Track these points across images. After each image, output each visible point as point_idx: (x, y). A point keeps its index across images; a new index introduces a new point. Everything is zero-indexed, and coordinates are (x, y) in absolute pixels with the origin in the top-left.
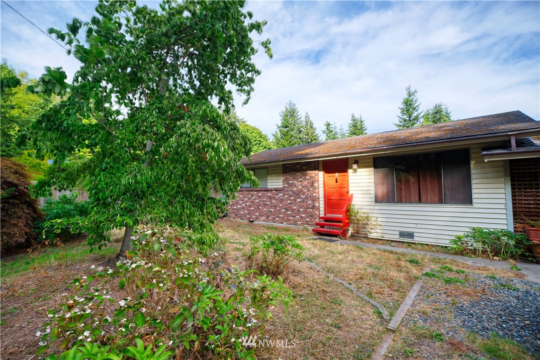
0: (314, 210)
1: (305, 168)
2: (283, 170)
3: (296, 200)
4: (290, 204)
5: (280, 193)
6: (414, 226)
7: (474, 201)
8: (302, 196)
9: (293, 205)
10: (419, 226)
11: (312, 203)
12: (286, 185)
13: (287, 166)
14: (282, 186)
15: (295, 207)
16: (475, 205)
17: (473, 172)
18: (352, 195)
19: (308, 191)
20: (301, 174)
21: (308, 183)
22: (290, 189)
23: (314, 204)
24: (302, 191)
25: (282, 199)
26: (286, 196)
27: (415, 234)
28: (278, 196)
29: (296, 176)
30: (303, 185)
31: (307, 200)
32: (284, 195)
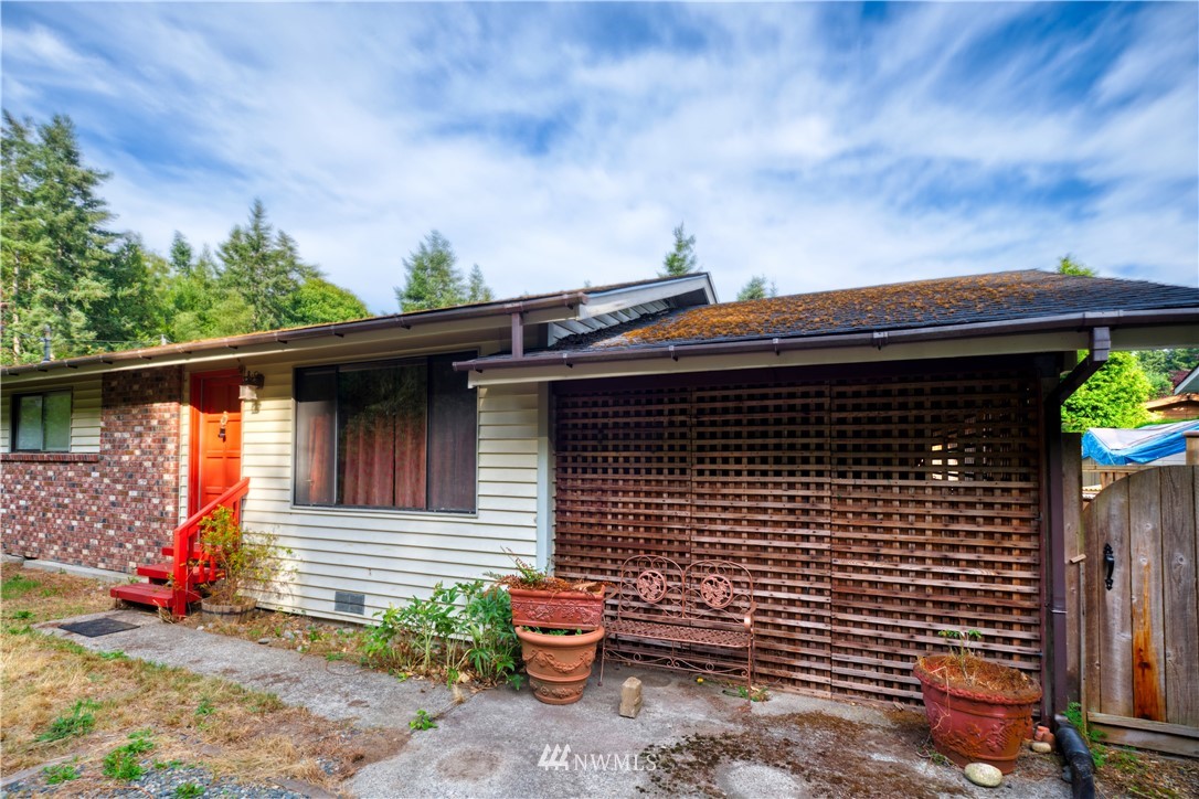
0: (164, 526)
1: (150, 392)
2: (103, 396)
3: (127, 494)
4: (113, 504)
5: (94, 470)
6: (364, 574)
7: (481, 503)
8: (141, 482)
9: (120, 509)
10: (375, 576)
11: (161, 502)
12: (108, 446)
13: (114, 383)
14: (97, 450)
15: (124, 517)
16: (483, 517)
17: (483, 419)
18: (247, 480)
19: (153, 465)
20: (140, 412)
21: (154, 441)
22: (116, 458)
23: (164, 509)
24: (141, 464)
25: (96, 491)
26: (106, 481)
27: (368, 601)
28: (90, 480)
29: (129, 417)
30: (143, 445)
31: (150, 494)
32: (103, 475)
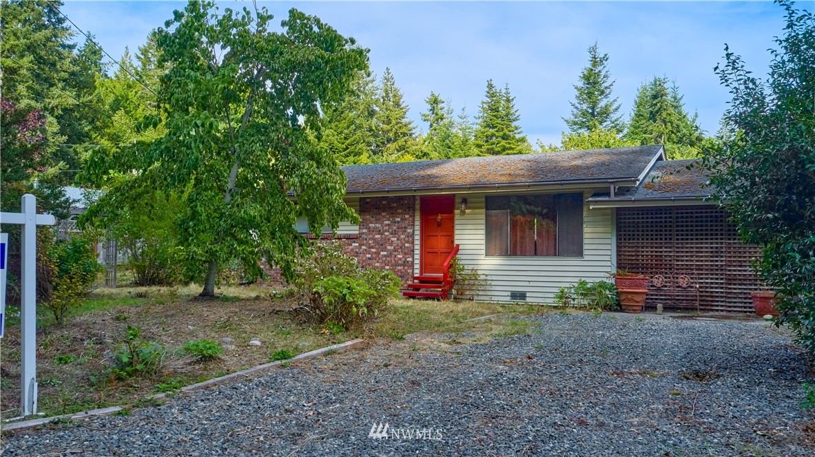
0: (406, 268)
1: (395, 205)
2: (360, 206)
3: (380, 253)
4: (369, 259)
5: (354, 242)
6: (527, 284)
7: (585, 252)
8: (389, 247)
9: (374, 261)
10: (532, 284)
11: (403, 257)
12: (364, 231)
13: (368, 200)
14: (357, 232)
15: (377, 264)
16: (586, 258)
17: (585, 219)
18: (458, 245)
19: (398, 239)
20: (388, 214)
21: (398, 228)
22: (371, 236)
23: (406, 260)
24: (389, 239)
25: (357, 252)
26: (363, 247)
27: (528, 295)
28: (350, 247)
29: (380, 217)
30: (390, 230)
31: (396, 253)
32: (361, 245)
